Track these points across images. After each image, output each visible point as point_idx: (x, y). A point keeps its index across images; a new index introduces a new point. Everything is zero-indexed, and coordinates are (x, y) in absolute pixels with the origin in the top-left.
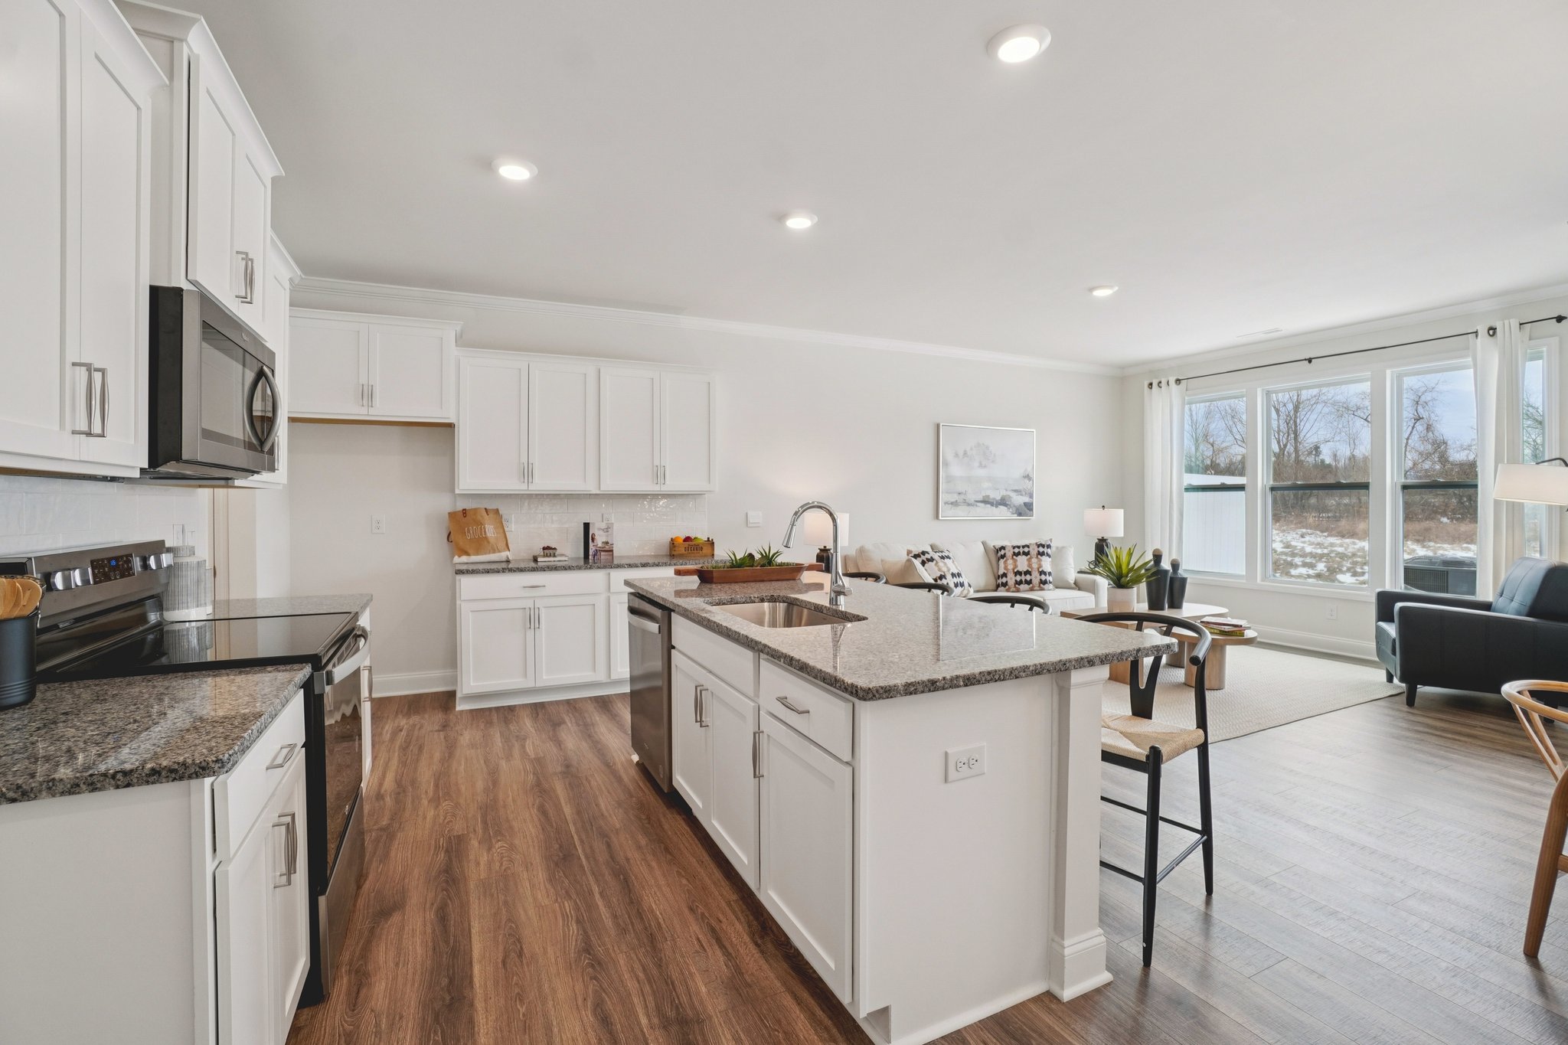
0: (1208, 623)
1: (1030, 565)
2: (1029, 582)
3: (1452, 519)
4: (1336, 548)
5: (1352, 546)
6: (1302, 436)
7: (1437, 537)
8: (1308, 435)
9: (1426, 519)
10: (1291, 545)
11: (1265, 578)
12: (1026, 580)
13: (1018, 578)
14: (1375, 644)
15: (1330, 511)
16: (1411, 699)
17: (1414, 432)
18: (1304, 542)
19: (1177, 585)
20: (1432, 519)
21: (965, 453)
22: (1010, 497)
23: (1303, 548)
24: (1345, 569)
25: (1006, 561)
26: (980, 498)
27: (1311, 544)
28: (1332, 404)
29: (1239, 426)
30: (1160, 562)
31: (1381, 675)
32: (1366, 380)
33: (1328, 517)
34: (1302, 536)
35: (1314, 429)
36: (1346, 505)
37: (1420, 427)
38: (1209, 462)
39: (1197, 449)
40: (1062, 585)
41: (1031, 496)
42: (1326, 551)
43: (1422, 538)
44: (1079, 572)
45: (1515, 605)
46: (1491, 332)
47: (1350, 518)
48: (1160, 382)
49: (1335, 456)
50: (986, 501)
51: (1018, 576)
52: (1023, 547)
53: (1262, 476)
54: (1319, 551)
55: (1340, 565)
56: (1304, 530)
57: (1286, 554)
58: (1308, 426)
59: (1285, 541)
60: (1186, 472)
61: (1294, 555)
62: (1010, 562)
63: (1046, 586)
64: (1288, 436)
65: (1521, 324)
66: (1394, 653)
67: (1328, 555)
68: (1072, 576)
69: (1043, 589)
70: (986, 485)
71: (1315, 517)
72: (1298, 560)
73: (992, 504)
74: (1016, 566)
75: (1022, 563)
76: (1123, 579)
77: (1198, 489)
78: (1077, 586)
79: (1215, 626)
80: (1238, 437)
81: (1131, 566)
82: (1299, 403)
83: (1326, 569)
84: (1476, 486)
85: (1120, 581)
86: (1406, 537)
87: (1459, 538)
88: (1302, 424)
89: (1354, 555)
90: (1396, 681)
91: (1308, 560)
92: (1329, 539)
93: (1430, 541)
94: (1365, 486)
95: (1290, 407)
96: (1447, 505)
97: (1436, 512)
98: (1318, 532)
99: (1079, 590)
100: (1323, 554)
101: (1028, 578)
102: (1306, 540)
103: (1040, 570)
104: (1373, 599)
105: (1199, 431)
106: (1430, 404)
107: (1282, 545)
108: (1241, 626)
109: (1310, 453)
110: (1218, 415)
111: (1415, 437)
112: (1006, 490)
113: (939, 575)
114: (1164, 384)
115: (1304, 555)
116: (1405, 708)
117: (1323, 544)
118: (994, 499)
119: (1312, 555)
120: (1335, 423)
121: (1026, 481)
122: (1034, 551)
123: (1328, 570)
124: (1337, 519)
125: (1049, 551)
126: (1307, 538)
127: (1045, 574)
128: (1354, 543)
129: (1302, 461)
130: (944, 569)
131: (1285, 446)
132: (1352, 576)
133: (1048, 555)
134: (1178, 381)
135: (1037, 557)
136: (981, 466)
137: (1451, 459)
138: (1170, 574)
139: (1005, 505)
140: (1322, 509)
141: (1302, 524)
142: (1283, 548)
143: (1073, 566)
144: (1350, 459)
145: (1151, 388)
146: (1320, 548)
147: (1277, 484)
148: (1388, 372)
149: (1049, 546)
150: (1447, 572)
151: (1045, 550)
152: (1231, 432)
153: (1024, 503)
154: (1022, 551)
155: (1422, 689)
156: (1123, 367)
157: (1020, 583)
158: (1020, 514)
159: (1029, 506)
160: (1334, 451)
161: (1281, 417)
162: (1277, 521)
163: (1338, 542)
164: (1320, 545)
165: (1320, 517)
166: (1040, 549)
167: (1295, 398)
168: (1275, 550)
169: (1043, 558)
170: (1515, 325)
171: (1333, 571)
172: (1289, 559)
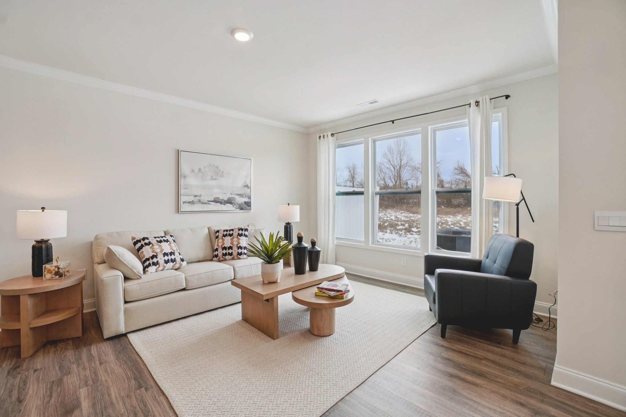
0: (322, 289)
1: (232, 243)
2: (231, 254)
3: (445, 207)
4: (412, 218)
6: (402, 177)
7: (441, 213)
8: (404, 177)
10: (397, 217)
11: (373, 242)
12: (229, 253)
13: (224, 252)
15: (410, 204)
18: (402, 216)
19: (314, 256)
21: (200, 170)
22: (234, 198)
23: (401, 218)
24: (414, 226)
25: (218, 240)
26: (212, 199)
27: (404, 216)
28: (411, 166)
29: (382, 174)
30: (302, 242)
32: (419, 133)
33: (410, 206)
34: (401, 214)
35: (405, 175)
41: (250, 198)
42: (408, 219)
46: (477, 104)
47: (416, 207)
48: (324, 136)
50: (216, 201)
51: (224, 250)
52: (230, 230)
53: (371, 188)
54: (406, 219)
55: (413, 225)
56: (402, 211)
57: (396, 221)
58: (404, 174)
59: (396, 215)
60: (336, 185)
61: (398, 221)
62: (220, 240)
63: (241, 257)
64: (398, 178)
65: (491, 99)
69: (240, 259)
70: (216, 191)
71: (406, 206)
72: (399, 223)
73: (221, 203)
74: (223, 244)
75: (227, 242)
76: (272, 256)
77: (343, 194)
79: (326, 292)
80: (382, 177)
82: (401, 166)
83: (408, 226)
84: (470, 192)
85: (270, 258)
88: (402, 173)
89: (417, 220)
91: (403, 223)
92: (409, 214)
94: (420, 192)
95: (398, 167)
97: (440, 204)
98: (407, 212)
100: (408, 220)
101: (230, 251)
103: (239, 246)
107: (395, 217)
109: (404, 184)
112: (232, 194)
113: (151, 256)
114: (326, 137)
115: (401, 221)
116: (441, 340)
117: (408, 217)
118: (223, 200)
119: (404, 221)
120: (412, 173)
121: (246, 189)
122: (235, 234)
123: (409, 226)
124: (413, 207)
125: (246, 233)
126: (403, 214)
127: (242, 248)
128: (417, 216)
130: (158, 250)
131: (397, 181)
132: (416, 229)
133: (246, 236)
134: (333, 136)
135: (237, 237)
136: (212, 179)
138: (308, 250)
139: (231, 203)
140: (408, 204)
141: (402, 209)
144: (416, 187)
145: (320, 139)
146: (407, 218)
147: (381, 192)
148: (429, 127)
149: (246, 230)
150: (455, 238)
151: (243, 232)
152: (380, 176)
153: (245, 202)
154: (228, 233)
155: (450, 326)
156: (308, 127)
157: (225, 255)
158: (242, 209)
159: (248, 204)
160: (412, 184)
161: (395, 171)
162: (394, 208)
163: (412, 215)
164: (407, 217)
165: (407, 206)
166: (240, 232)
167: (400, 164)
168: (392, 219)
169: (242, 238)
170: (488, 100)
171: (411, 227)
172: (397, 223)
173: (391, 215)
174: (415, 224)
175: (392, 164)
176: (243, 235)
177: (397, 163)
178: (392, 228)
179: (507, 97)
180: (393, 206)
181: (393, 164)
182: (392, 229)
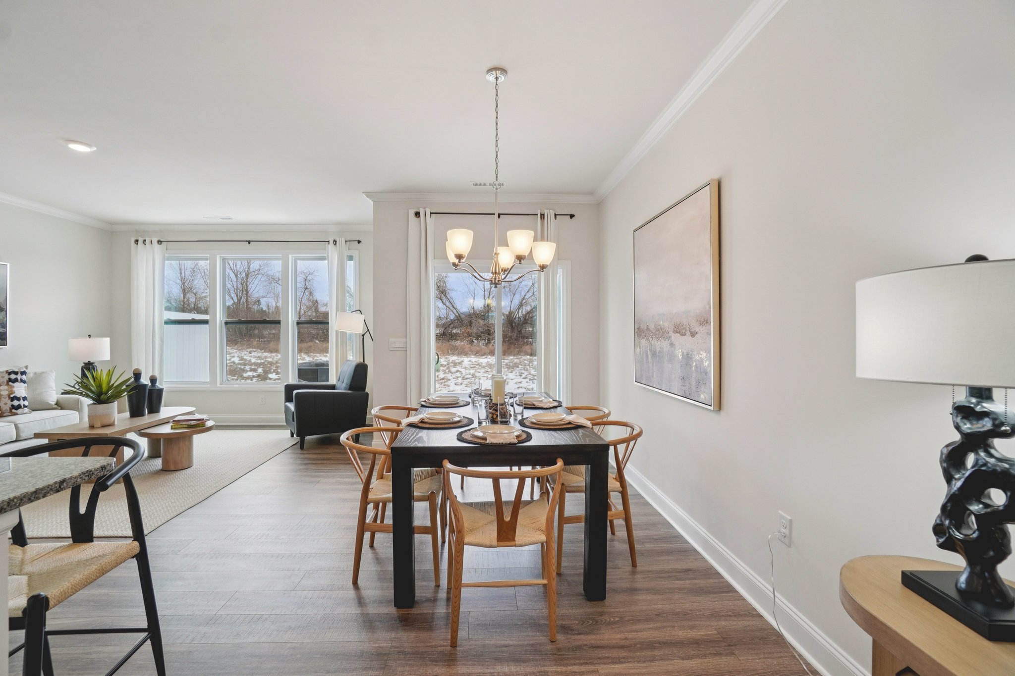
0: (179, 421)
3: (320, 341)
4: (268, 359)
5: (276, 357)
6: (250, 292)
7: (314, 351)
8: (254, 293)
9: (310, 341)
10: (243, 359)
11: (222, 383)
14: (284, 415)
15: (265, 338)
16: (302, 445)
17: (305, 295)
18: (251, 356)
19: (155, 395)
20: (312, 341)
23: (250, 360)
24: (272, 371)
27: (255, 357)
28: (266, 276)
30: (140, 378)
31: (287, 433)
32: (279, 259)
33: (265, 341)
34: (250, 353)
35: (257, 289)
36: (273, 334)
37: (307, 293)
38: (193, 306)
39: (184, 297)
40: (40, 406)
41: (3, 326)
42: (262, 361)
43: (308, 351)
44: (62, 393)
45: (344, 385)
46: (335, 243)
47: (274, 341)
48: (145, 241)
49: (268, 306)
53: (219, 316)
54: (259, 361)
55: (270, 369)
56: (251, 349)
57: (241, 364)
58: (253, 288)
59: (240, 356)
60: (165, 310)
61: (245, 365)
63: (19, 411)
64: (242, 292)
65: (346, 241)
66: (293, 421)
67: (263, 363)
68: (53, 397)
69: (15, 414)
71: (257, 341)
72: (247, 368)
76: (103, 396)
77: (175, 322)
78: (59, 406)
79: (184, 423)
81: (111, 384)
82: (249, 273)
83: (262, 372)
84: (328, 323)
85: (101, 397)
86: (300, 351)
87: (323, 351)
88: (250, 285)
89: (277, 362)
90: (295, 436)
91: (253, 367)
92: (264, 354)
93: (311, 353)
94: (278, 322)
95: (244, 275)
96: (318, 334)
97: (313, 338)
98: (259, 350)
99: (62, 409)
100: (261, 363)
102: (253, 356)
103: (12, 396)
104: (283, 389)
105: (186, 284)
106: (311, 281)
108: (203, 419)
109: (255, 303)
110: (199, 275)
111: (305, 298)
114: (147, 242)
115: (251, 364)
116: (299, 451)
117: (261, 357)
119: (255, 364)
120: (268, 287)
123: (264, 372)
124: (269, 342)
125: (24, 377)
126: (253, 354)
127: (18, 399)
128: (277, 356)
129: (250, 308)
131: (241, 298)
132: (275, 375)
133: (23, 381)
134: (160, 242)
135: (8, 384)
137: (320, 310)
138: (148, 388)
140: (261, 336)
141: (250, 346)
142: (239, 360)
143: (55, 389)
145: (137, 244)
147: (230, 320)
148: (290, 256)
149: (23, 373)
151: (19, 377)
155: (307, 438)
156: (112, 223)
160: (267, 303)
161: (239, 281)
162: (236, 344)
163: (269, 355)
164: (259, 358)
165: (260, 341)
166: (13, 376)
167: (247, 270)
168: (234, 362)
169: (16, 384)
170: (344, 242)
171: (266, 372)
172: (243, 367)
173: (232, 355)
174: (274, 368)
175: (233, 268)
176: (19, 380)
177: (242, 268)
178: (235, 376)
179: (359, 242)
180: (235, 341)
181: (235, 269)
182: (236, 378)
